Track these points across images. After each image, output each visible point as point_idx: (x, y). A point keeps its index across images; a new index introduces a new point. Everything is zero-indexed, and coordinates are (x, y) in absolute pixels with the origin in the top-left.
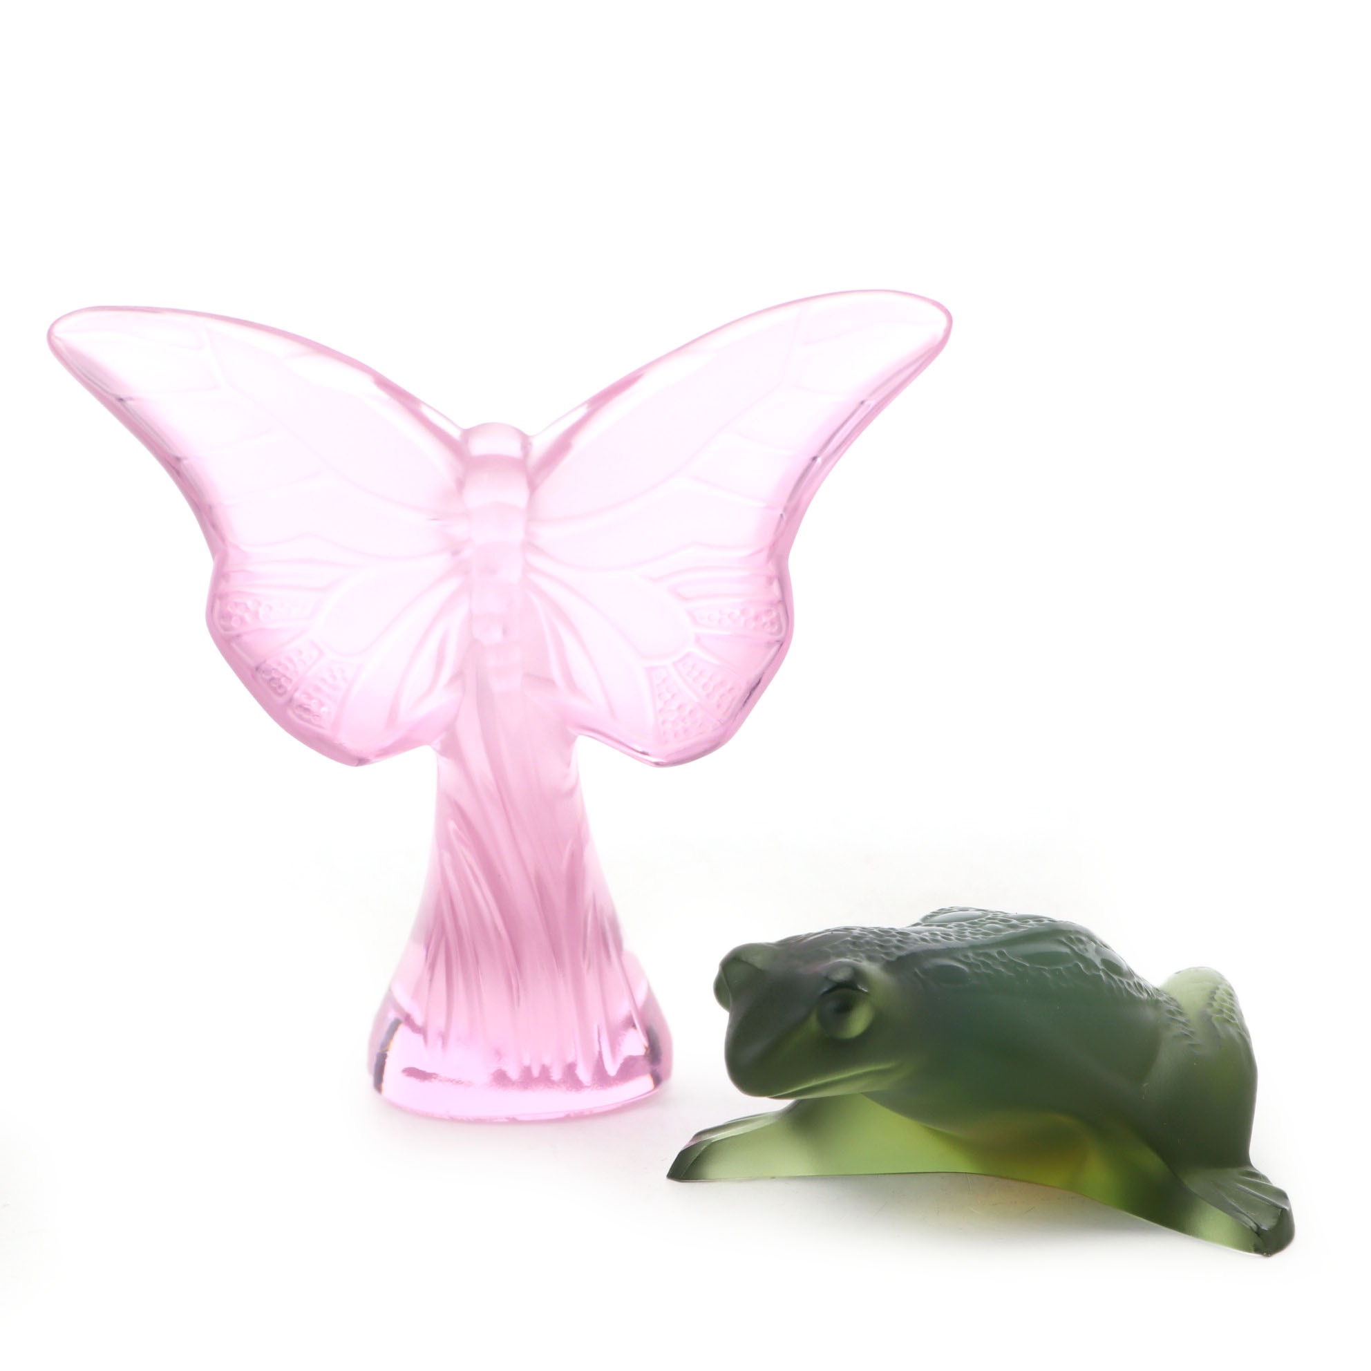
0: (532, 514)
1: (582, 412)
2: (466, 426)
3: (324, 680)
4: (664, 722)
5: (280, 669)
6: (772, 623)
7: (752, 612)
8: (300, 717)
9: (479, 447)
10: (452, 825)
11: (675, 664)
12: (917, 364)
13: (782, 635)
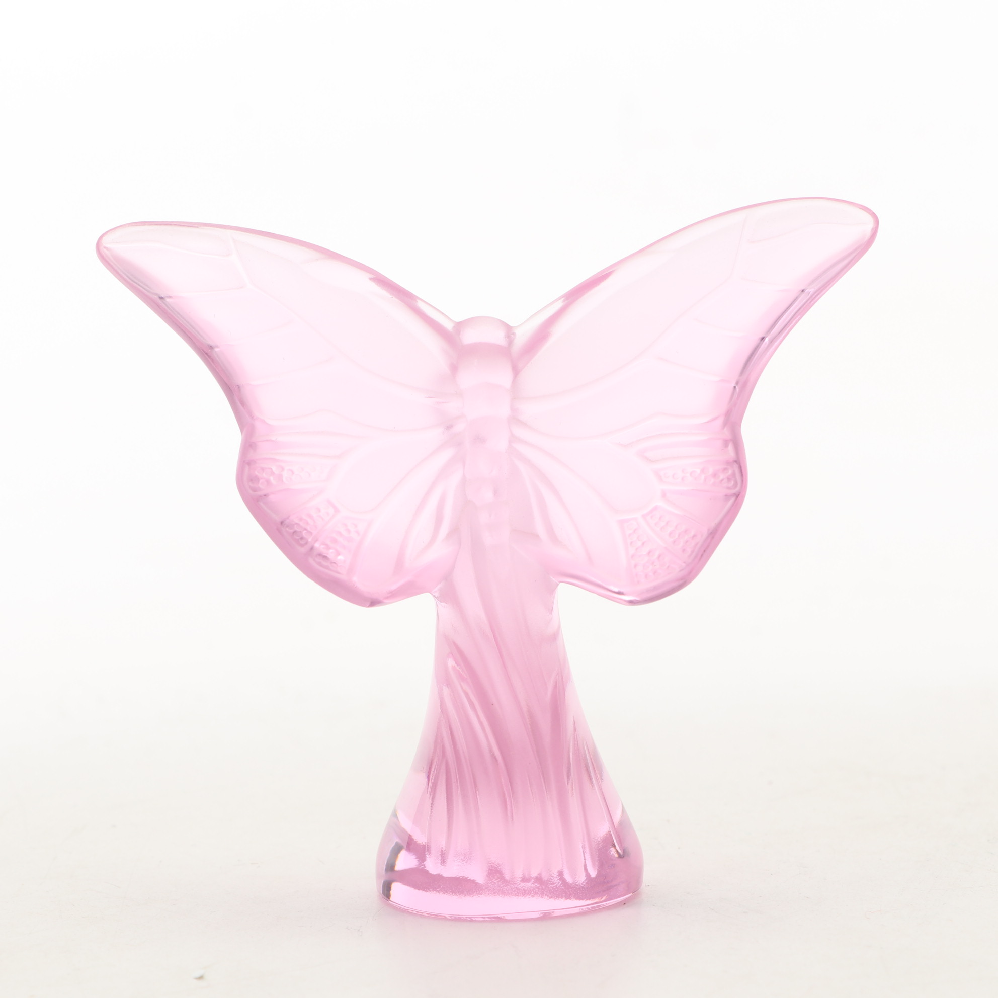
0: (515, 393)
1: (559, 305)
2: (459, 319)
3: (340, 534)
4: (636, 566)
5: (301, 523)
6: (729, 479)
7: (711, 471)
8: (319, 564)
9: (469, 337)
10: (451, 663)
11: (644, 516)
12: (850, 258)
13: (738, 489)
